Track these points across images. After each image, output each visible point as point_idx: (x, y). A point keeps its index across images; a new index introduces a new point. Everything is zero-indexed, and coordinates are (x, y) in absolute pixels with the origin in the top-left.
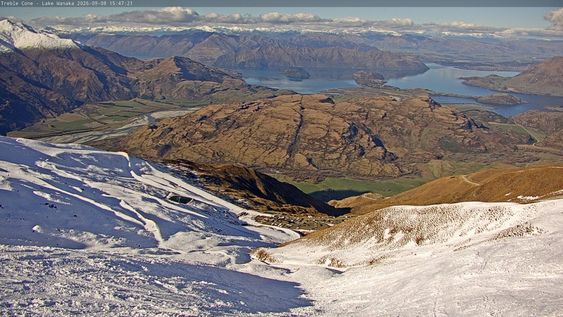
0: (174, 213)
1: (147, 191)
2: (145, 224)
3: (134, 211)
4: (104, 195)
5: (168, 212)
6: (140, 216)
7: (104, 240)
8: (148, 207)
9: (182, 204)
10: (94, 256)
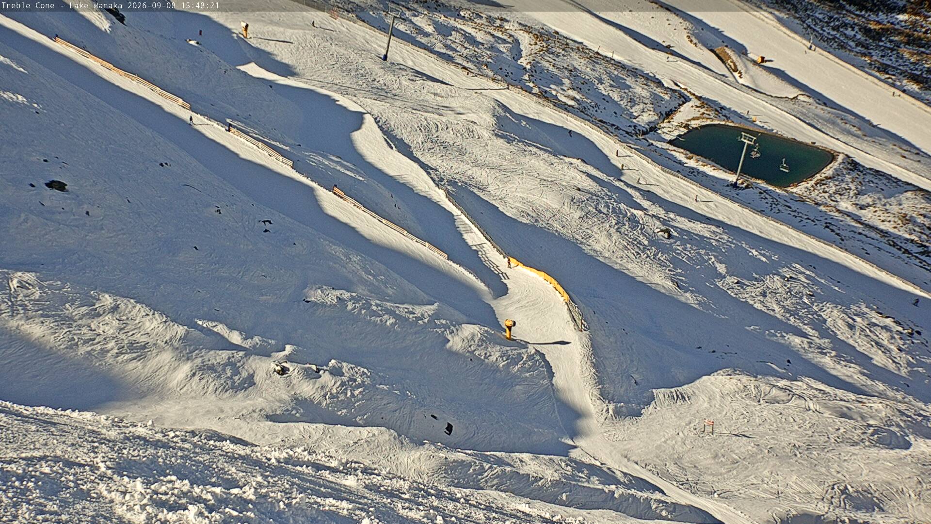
0: (700, 241)
1: (536, 70)
2: (501, 290)
3: (439, 196)
4: (253, 70)
5: (655, 226)
6: (474, 237)
7: (230, 363)
8: (532, 183)
9: (763, 184)
10: (154, 460)
